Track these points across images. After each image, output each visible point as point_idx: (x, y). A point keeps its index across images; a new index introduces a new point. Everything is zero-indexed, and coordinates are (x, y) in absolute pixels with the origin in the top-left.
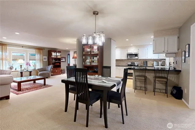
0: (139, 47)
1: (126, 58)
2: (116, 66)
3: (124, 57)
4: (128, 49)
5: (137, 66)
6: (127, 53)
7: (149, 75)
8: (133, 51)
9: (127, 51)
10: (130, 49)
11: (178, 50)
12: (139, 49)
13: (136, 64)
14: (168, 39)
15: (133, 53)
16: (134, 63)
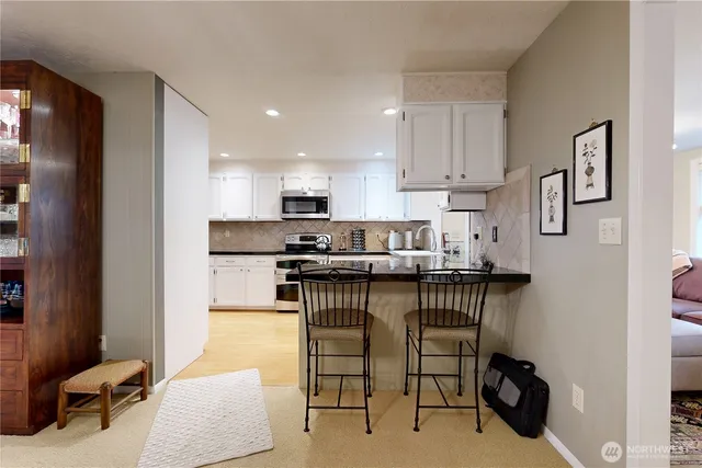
0: (334, 165)
1: (276, 215)
2: (211, 253)
3: (270, 211)
4: (286, 175)
5: (327, 251)
6: (281, 189)
7: (383, 301)
8: (306, 182)
9: (280, 182)
10: (295, 175)
11: (506, 171)
12: (333, 176)
13: (322, 242)
14: (464, 115)
15: (310, 194)
16: (315, 239)
